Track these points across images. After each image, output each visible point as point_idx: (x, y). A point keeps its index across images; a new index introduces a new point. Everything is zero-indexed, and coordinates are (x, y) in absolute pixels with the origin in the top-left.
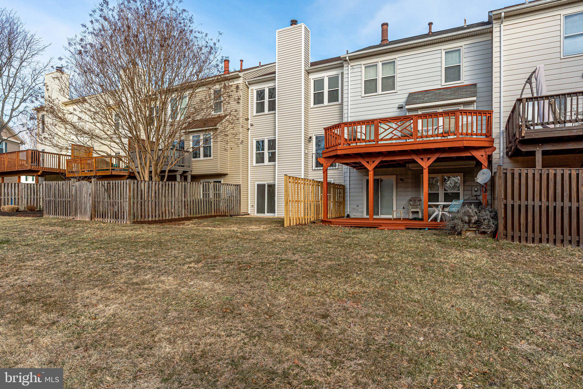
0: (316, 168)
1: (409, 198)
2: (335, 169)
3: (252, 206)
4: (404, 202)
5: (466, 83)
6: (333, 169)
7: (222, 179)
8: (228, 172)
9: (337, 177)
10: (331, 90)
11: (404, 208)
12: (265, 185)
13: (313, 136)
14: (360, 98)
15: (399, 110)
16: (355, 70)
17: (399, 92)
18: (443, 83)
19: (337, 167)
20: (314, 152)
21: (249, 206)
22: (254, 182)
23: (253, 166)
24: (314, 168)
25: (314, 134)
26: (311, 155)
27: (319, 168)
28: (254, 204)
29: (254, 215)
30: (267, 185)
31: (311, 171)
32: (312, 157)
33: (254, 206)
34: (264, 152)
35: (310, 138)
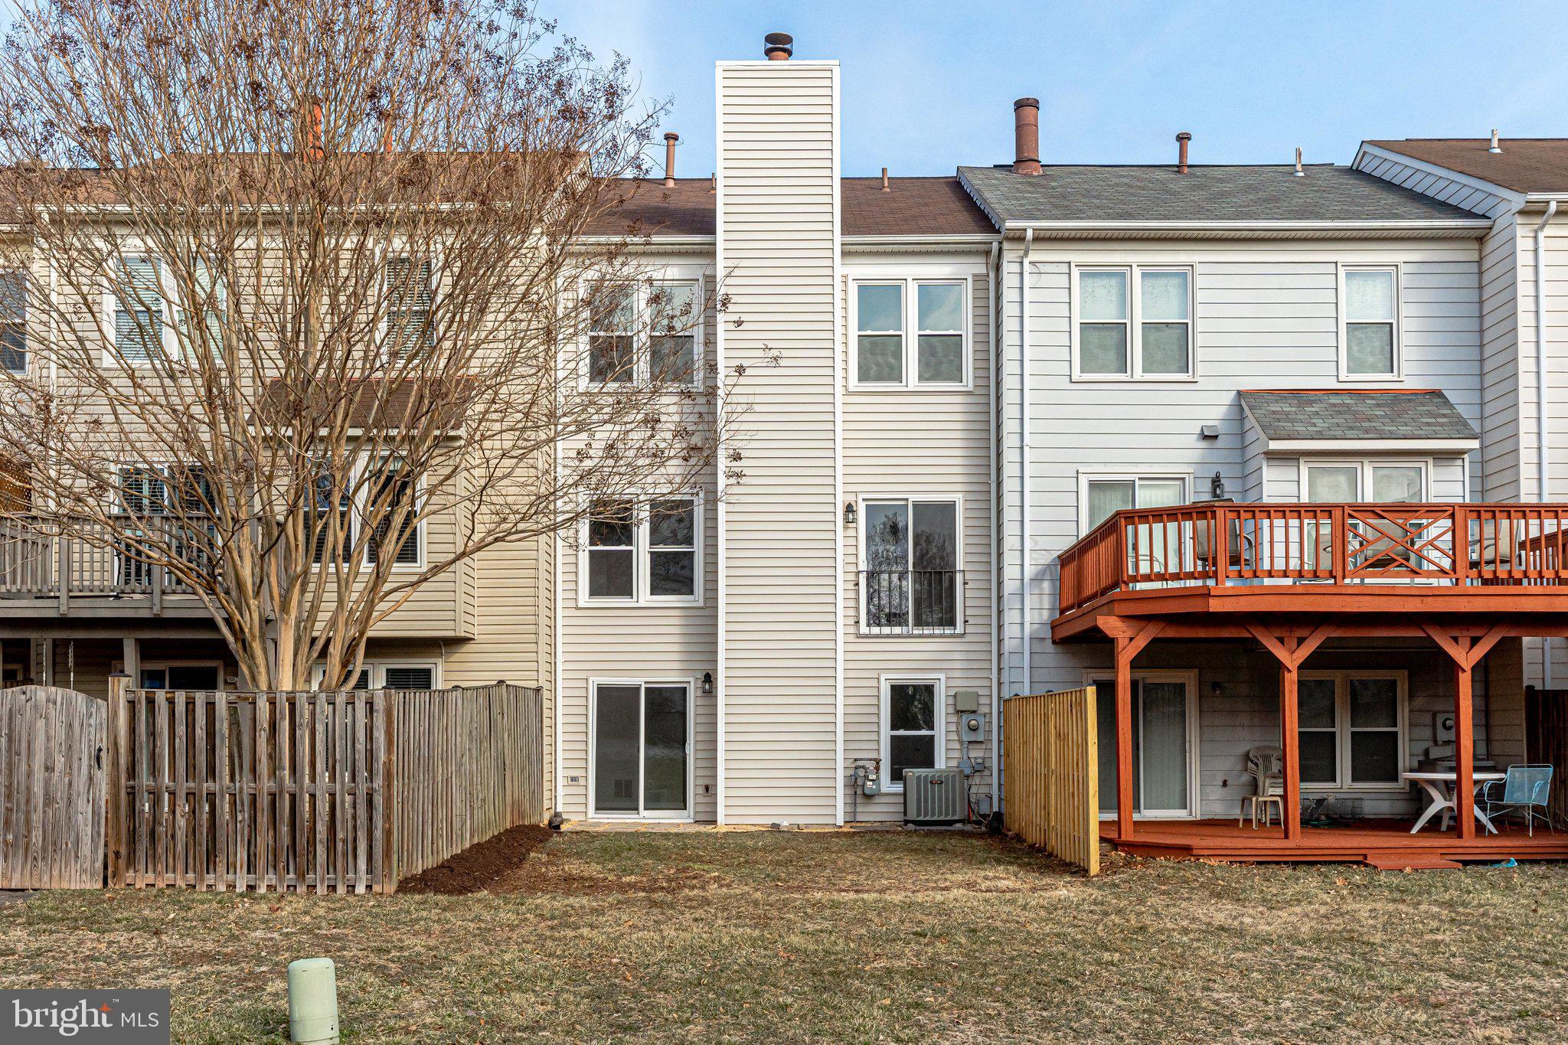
0: (876, 630)
1: (1243, 748)
2: (952, 636)
3: (574, 779)
4: (1227, 764)
5: (1410, 384)
6: (941, 636)
7: (439, 661)
8: (476, 631)
9: (958, 665)
10: (928, 332)
11: (1225, 784)
12: (637, 689)
13: (860, 501)
14: (1064, 382)
15: (1204, 444)
16: (1045, 280)
17: (1203, 383)
18: (1344, 375)
19: (959, 629)
20: (863, 566)
21: (560, 782)
22: (583, 675)
23: (577, 608)
24: (864, 629)
25: (861, 496)
26: (852, 577)
27: (886, 630)
28: (582, 773)
29: (582, 817)
30: (646, 689)
31: (852, 638)
32: (857, 584)
33: (582, 782)
34: (633, 548)
35: (849, 509)
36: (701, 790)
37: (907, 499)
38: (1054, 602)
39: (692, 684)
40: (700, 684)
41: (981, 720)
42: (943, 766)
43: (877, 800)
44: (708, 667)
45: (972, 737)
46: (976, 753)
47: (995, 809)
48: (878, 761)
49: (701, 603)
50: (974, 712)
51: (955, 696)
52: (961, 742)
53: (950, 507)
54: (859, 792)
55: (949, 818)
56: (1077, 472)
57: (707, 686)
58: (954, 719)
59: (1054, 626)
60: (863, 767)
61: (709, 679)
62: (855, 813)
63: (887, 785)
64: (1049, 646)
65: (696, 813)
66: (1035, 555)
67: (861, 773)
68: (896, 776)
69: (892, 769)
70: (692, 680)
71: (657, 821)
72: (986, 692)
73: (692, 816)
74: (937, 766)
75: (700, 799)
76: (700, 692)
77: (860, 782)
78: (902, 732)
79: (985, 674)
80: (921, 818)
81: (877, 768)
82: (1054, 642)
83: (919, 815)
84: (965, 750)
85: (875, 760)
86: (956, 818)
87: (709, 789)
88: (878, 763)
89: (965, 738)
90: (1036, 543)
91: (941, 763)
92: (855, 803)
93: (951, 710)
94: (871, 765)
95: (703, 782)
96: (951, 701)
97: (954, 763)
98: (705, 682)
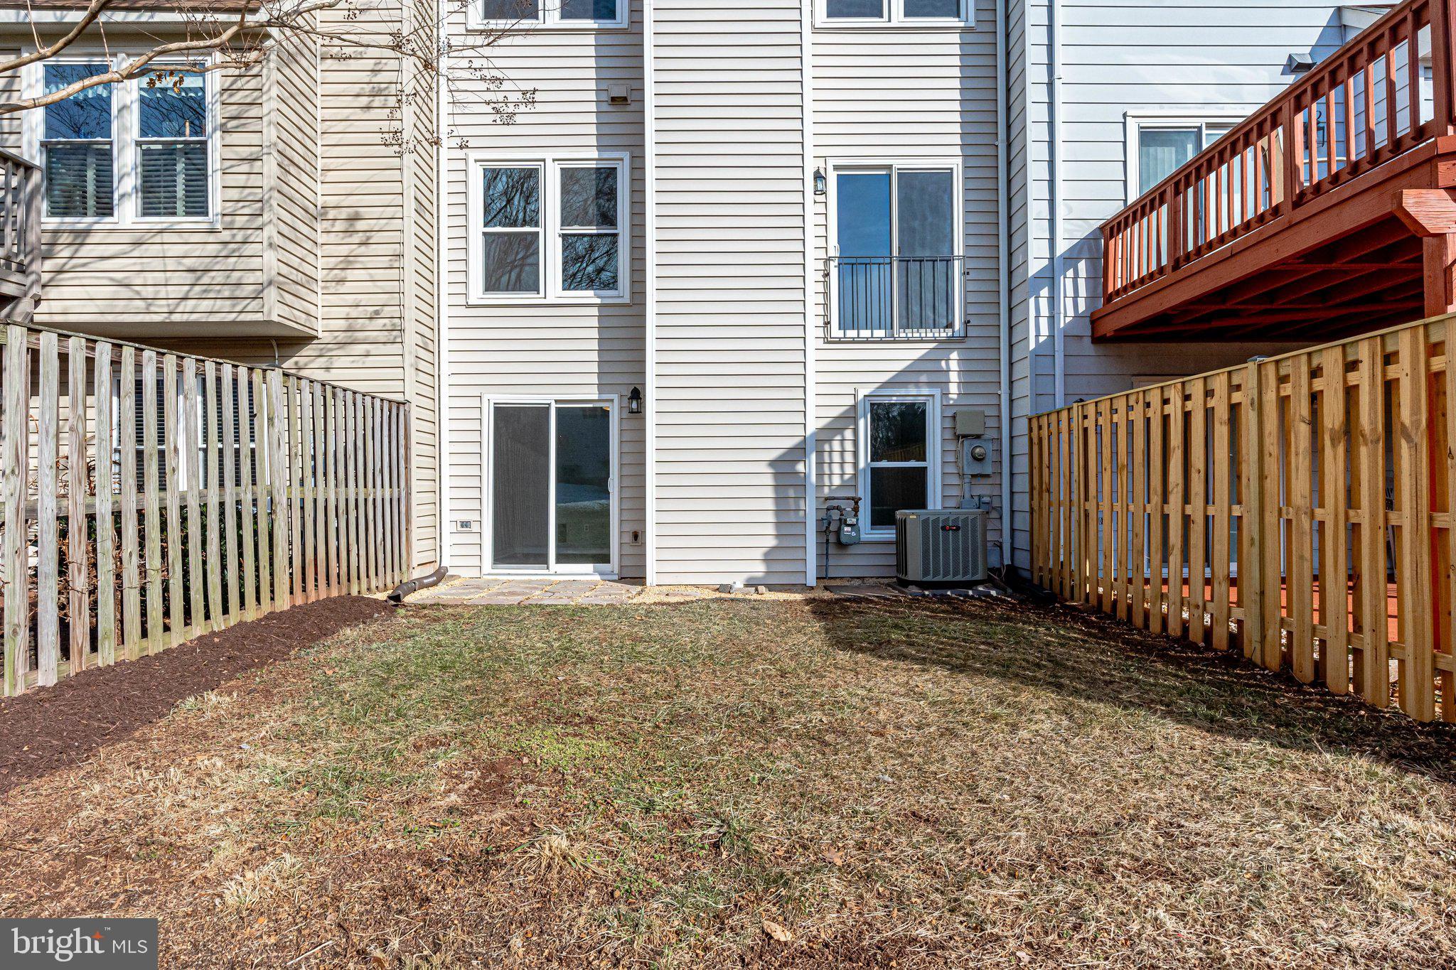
0: (852, 333)
2: (950, 341)
3: (465, 524)
6: (935, 341)
8: (320, 328)
12: (546, 410)
13: (830, 169)
19: (958, 332)
20: (833, 251)
21: (447, 527)
22: (475, 391)
23: (468, 306)
24: (836, 332)
25: (831, 162)
26: (821, 265)
27: (865, 333)
28: (476, 516)
29: (475, 573)
30: (558, 410)
31: (820, 344)
32: (827, 275)
33: (475, 527)
34: (540, 230)
35: (818, 176)
36: (628, 538)
37: (890, 167)
38: (1095, 288)
39: (616, 402)
40: (625, 402)
41: (990, 447)
42: (939, 507)
43: (852, 550)
44: (633, 380)
45: (977, 469)
46: (983, 489)
47: (1007, 562)
48: (856, 501)
49: (627, 300)
50: (978, 437)
51: (954, 417)
52: (961, 476)
53: (948, 175)
54: (832, 539)
55: (968, 578)
56: (1125, 115)
57: (634, 405)
58: (951, 446)
59: (1095, 320)
60: (838, 508)
61: (637, 395)
62: (827, 566)
63: (868, 532)
64: (1087, 347)
65: (621, 567)
66: (1069, 225)
67: (835, 515)
68: (881, 517)
69: (873, 511)
70: (615, 397)
71: (572, 578)
72: (994, 412)
73: (616, 571)
74: (930, 506)
75: (628, 550)
76: (625, 414)
77: (833, 527)
78: (884, 464)
79: (992, 389)
80: (929, 578)
81: (856, 510)
82: (1097, 340)
83: (926, 573)
84: (966, 486)
85: (853, 499)
86: (976, 578)
87: (638, 537)
88: (856, 503)
89: (968, 471)
90: (1070, 210)
91: (935, 500)
92: (827, 554)
93: (949, 435)
94: (848, 507)
95: (629, 528)
96: (948, 424)
97: (952, 503)
98: (632, 398)
